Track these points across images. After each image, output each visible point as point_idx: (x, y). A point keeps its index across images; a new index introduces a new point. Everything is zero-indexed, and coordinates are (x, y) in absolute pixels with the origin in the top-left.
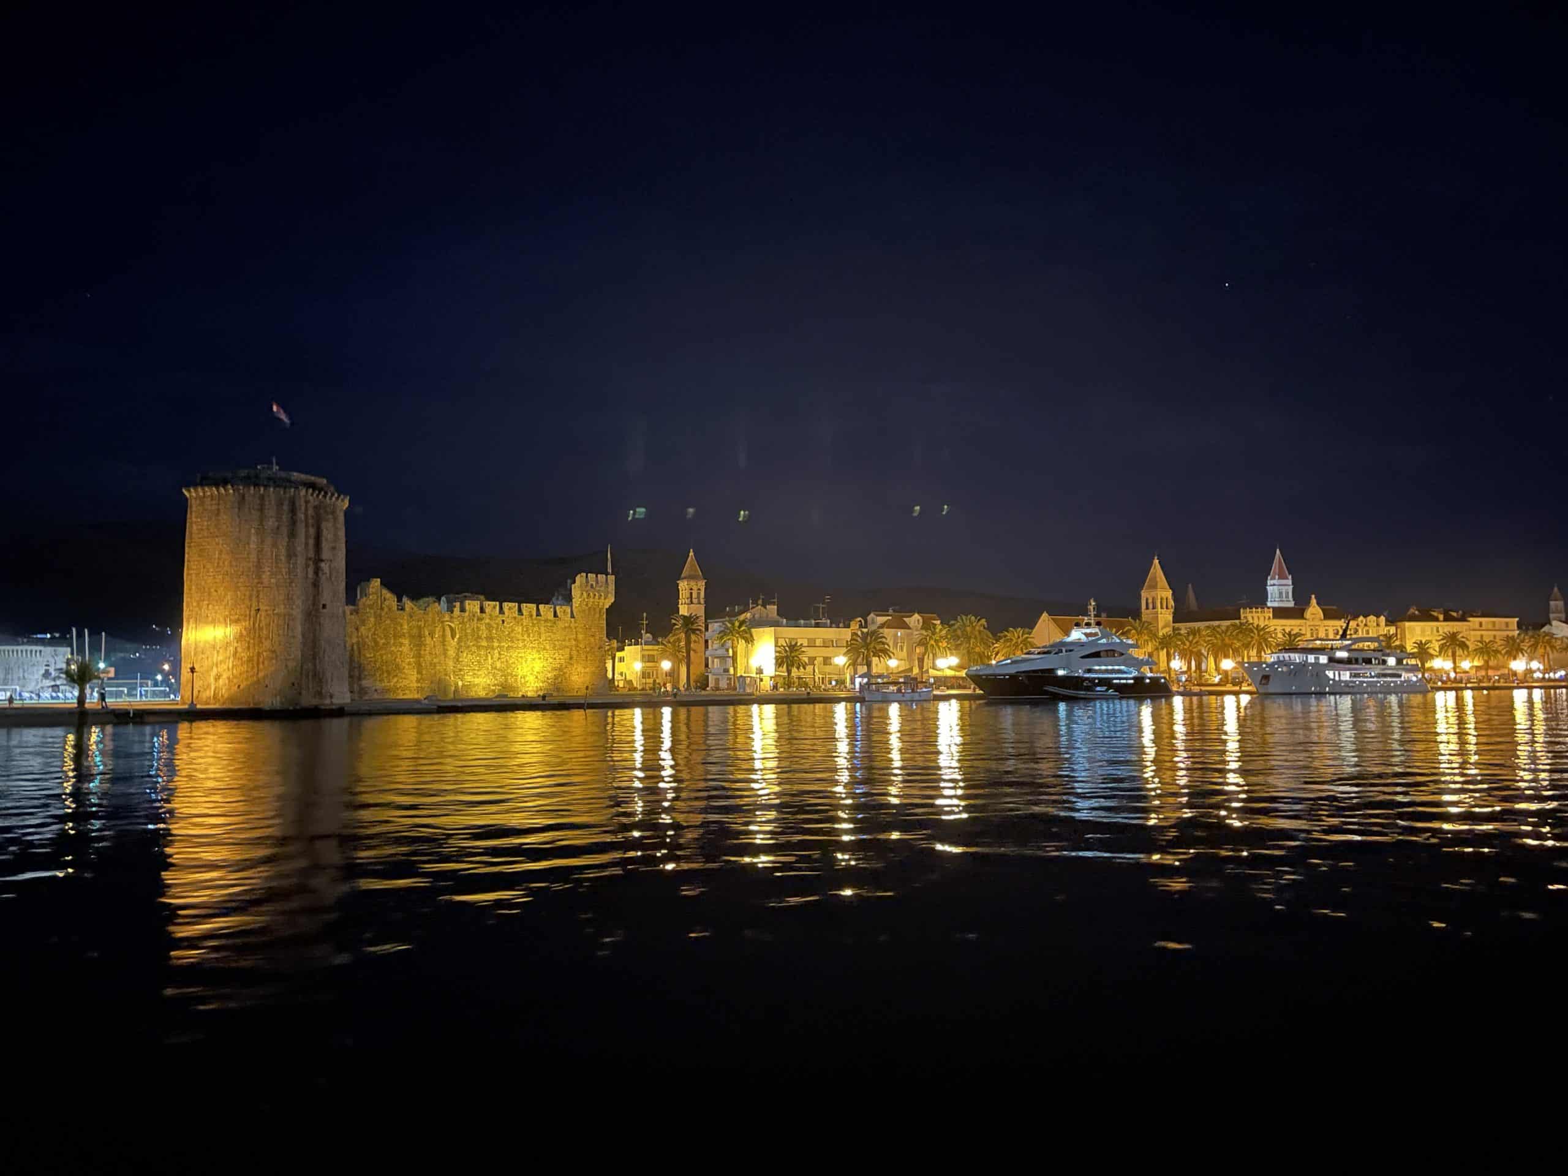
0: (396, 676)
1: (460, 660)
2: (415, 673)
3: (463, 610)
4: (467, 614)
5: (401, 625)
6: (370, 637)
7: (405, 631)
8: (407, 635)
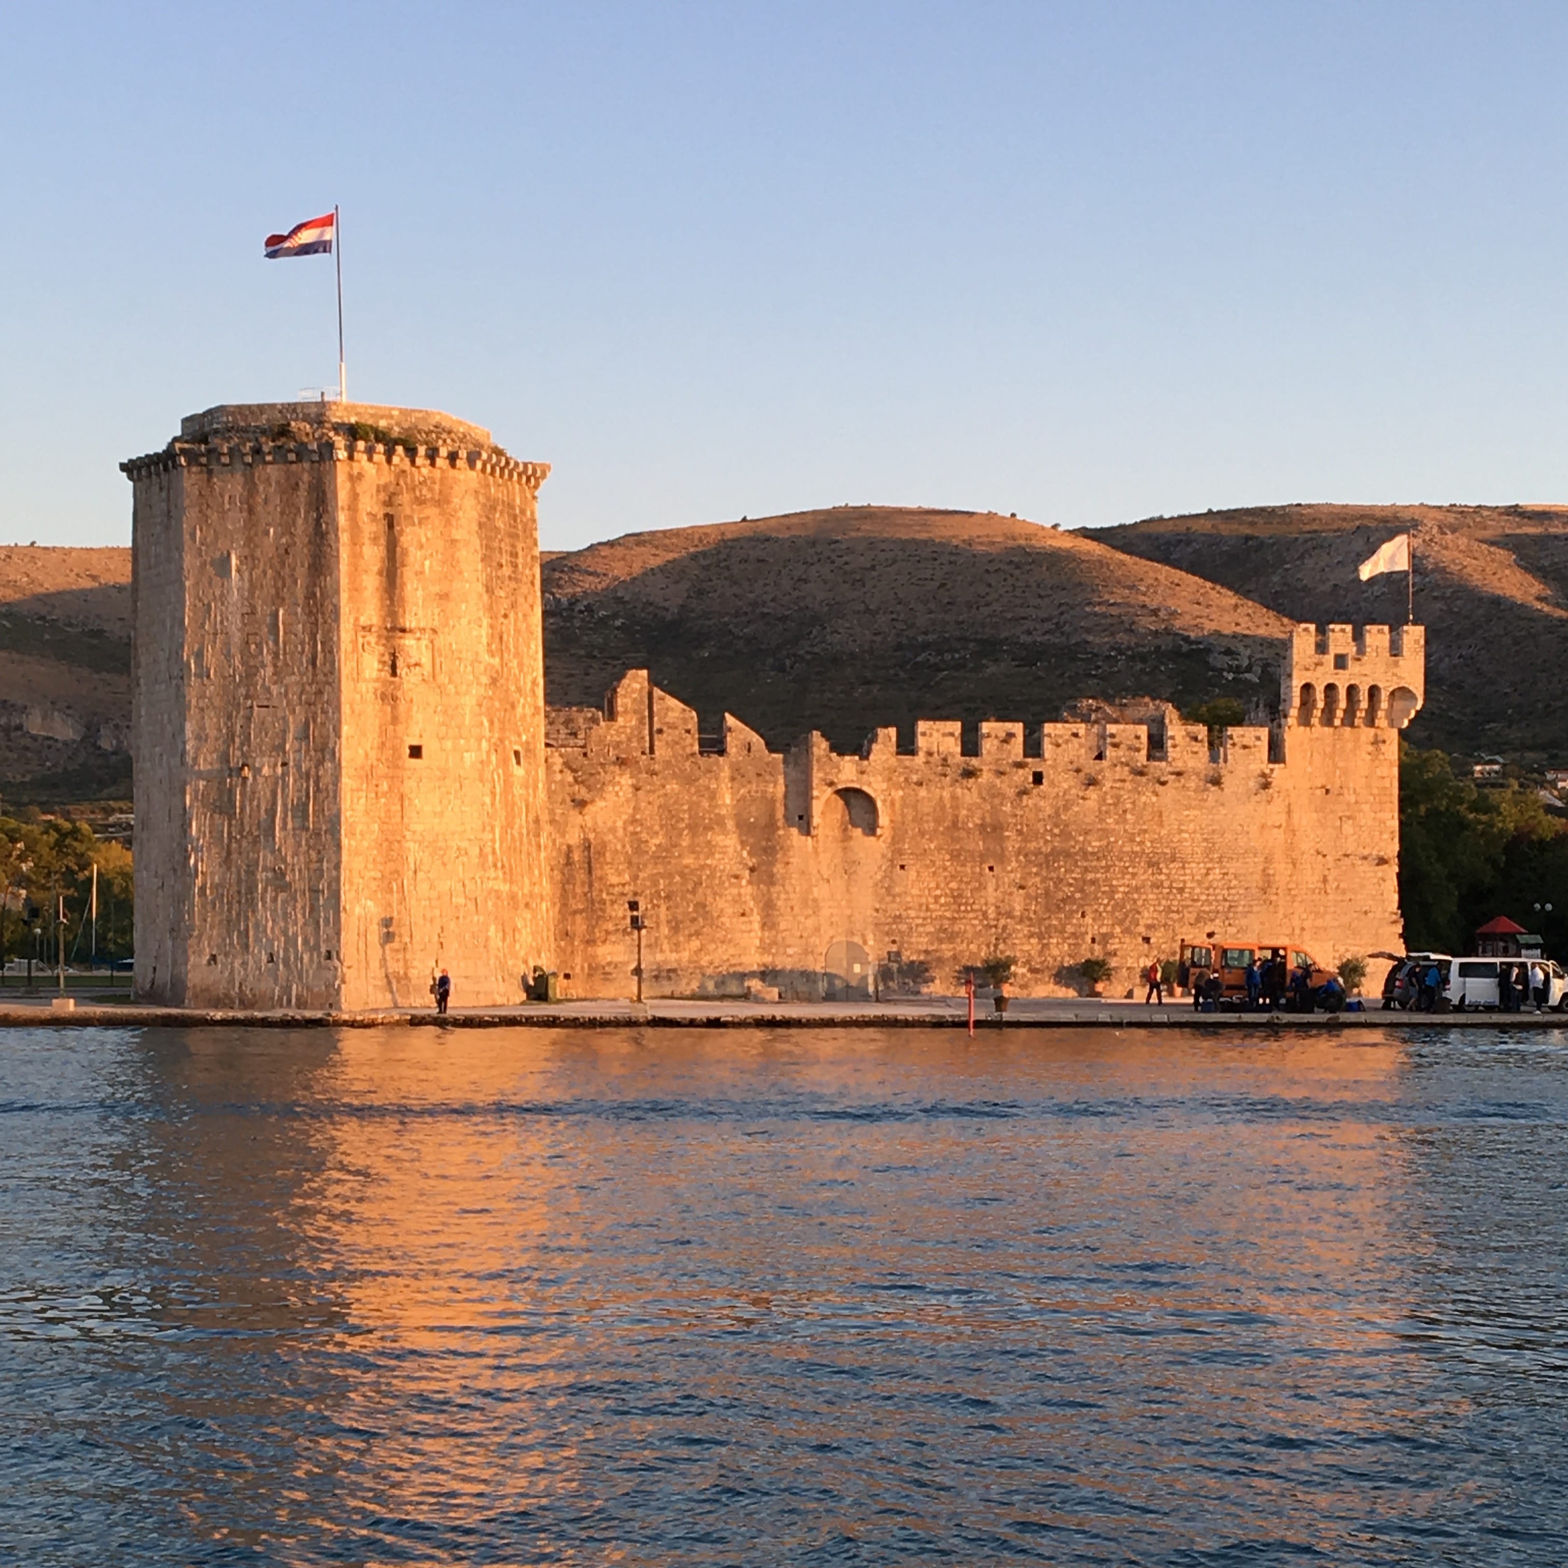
0: (697, 934)
1: (897, 890)
2: (756, 926)
3: (906, 746)
4: (920, 758)
5: (713, 796)
6: (620, 833)
7: (724, 812)
8: (730, 824)
